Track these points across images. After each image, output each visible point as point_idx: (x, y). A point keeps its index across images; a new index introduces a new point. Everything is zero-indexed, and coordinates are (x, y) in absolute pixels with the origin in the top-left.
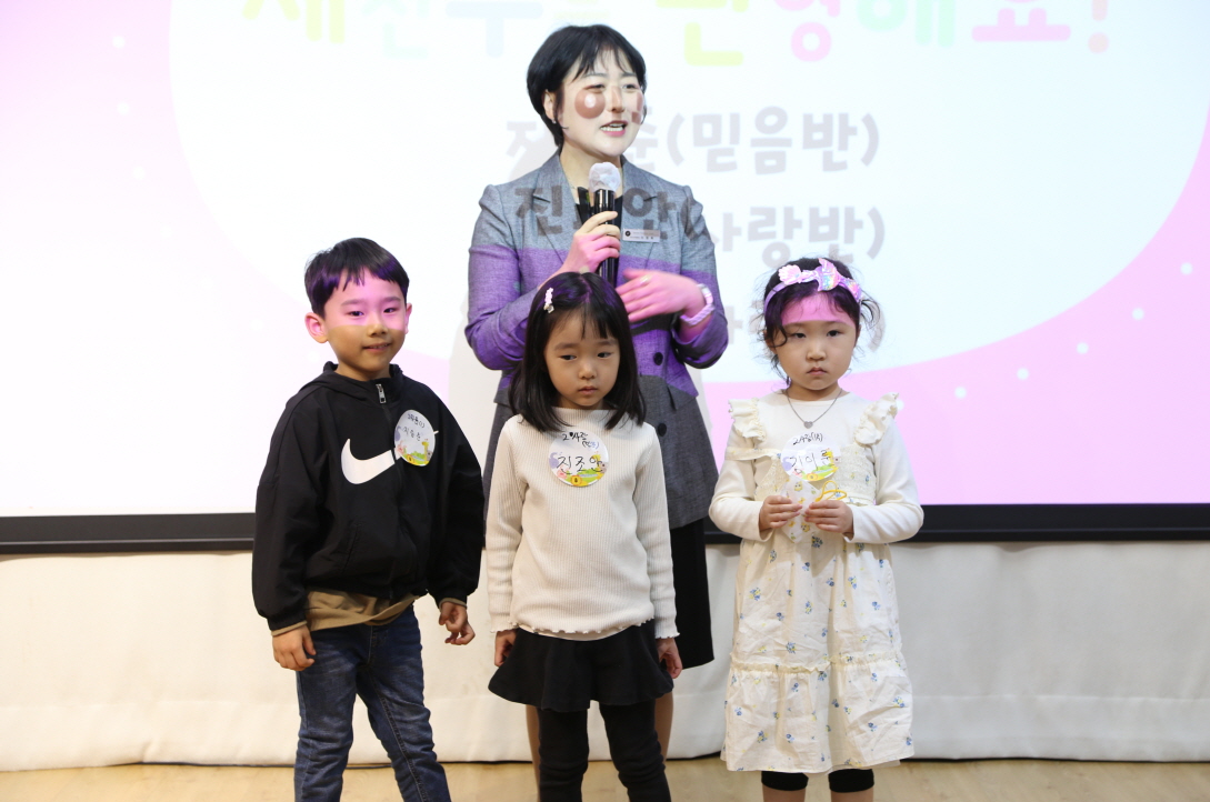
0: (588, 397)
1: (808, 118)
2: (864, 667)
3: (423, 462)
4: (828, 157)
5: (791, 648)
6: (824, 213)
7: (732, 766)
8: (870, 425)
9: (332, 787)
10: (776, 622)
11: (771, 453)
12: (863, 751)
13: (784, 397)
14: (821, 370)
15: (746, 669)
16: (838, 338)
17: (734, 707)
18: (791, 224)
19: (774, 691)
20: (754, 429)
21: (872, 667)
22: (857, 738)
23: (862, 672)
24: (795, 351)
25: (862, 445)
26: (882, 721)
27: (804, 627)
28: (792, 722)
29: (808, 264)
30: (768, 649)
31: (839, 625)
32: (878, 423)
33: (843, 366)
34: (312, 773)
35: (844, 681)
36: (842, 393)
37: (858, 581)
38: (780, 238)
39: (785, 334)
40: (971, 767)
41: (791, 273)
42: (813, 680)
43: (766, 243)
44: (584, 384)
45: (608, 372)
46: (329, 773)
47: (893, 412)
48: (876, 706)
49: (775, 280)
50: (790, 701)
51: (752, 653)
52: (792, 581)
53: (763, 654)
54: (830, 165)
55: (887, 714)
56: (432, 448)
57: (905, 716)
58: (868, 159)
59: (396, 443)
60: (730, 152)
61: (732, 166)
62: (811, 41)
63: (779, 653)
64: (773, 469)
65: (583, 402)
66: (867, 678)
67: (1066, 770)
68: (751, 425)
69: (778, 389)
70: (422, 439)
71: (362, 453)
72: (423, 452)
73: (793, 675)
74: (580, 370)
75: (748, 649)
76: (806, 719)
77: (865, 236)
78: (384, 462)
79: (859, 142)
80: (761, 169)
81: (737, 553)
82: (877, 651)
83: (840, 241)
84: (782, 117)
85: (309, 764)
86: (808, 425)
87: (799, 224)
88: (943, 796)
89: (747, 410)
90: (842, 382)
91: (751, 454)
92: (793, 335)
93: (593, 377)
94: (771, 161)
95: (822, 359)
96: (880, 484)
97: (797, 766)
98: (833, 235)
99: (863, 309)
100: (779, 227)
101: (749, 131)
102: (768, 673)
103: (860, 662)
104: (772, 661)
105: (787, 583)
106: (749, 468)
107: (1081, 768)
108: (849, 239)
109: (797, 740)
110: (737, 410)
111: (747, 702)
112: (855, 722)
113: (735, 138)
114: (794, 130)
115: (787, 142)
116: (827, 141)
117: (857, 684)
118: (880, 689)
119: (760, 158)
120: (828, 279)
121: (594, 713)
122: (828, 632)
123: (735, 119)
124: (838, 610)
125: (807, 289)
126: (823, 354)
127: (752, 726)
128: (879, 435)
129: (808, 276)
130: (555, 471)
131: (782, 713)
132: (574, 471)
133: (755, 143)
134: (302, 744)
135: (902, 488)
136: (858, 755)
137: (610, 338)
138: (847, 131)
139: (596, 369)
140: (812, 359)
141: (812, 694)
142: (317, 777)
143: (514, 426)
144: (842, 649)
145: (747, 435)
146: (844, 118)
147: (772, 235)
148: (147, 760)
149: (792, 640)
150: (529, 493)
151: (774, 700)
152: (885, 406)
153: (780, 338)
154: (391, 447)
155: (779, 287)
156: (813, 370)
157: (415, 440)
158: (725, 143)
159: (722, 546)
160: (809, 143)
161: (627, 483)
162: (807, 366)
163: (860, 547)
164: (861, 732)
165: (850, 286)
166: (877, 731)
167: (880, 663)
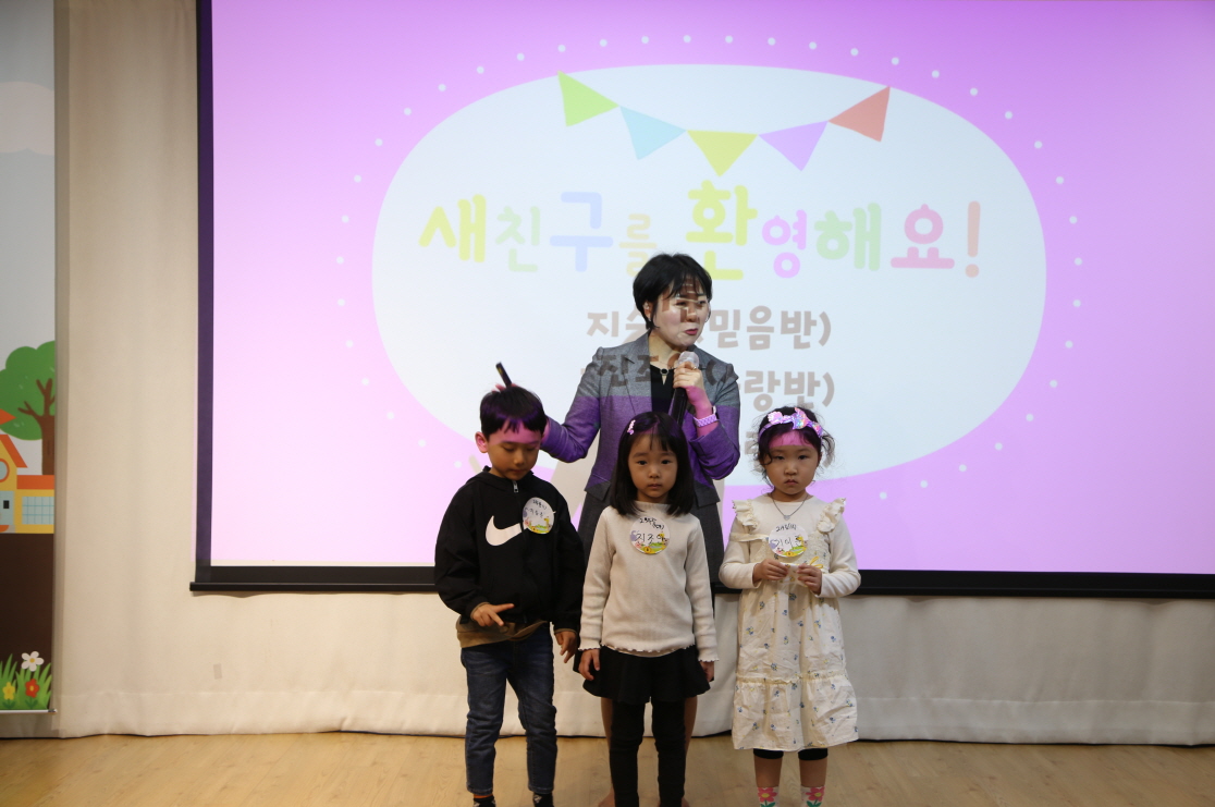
0: (654, 490)
1: (784, 314)
2: (826, 680)
3: (544, 531)
4: (797, 339)
5: (774, 667)
6: (795, 376)
7: (736, 747)
8: (828, 519)
9: (486, 752)
10: (764, 650)
11: (762, 537)
12: (827, 736)
13: (770, 499)
14: (794, 481)
15: (745, 681)
16: (806, 461)
17: (737, 707)
18: (773, 383)
19: (763, 696)
20: (750, 520)
21: (831, 679)
22: (822, 728)
23: (824, 684)
24: (778, 468)
25: (822, 532)
26: (839, 716)
27: (782, 653)
28: (775, 717)
29: (787, 411)
30: (759, 667)
31: (809, 652)
32: (832, 518)
33: (809, 479)
34: (473, 741)
35: (813, 691)
36: (808, 497)
37: (821, 623)
38: (765, 391)
39: (771, 457)
40: (888, 746)
41: (776, 417)
42: (788, 689)
43: (757, 394)
44: (651, 481)
45: (668, 474)
46: (485, 742)
47: (842, 510)
48: (835, 706)
49: (766, 421)
50: (774, 703)
51: (749, 671)
52: (775, 622)
53: (756, 671)
54: (798, 345)
55: (842, 711)
56: (551, 522)
57: (853, 712)
58: (823, 341)
59: (524, 519)
60: (733, 335)
61: (735, 344)
62: (787, 265)
63: (766, 671)
64: (763, 548)
65: (652, 493)
66: (828, 688)
67: (950, 749)
68: (748, 517)
69: (765, 492)
70: (544, 517)
71: (500, 525)
72: (545, 525)
73: (775, 686)
74: (650, 472)
75: (746, 668)
76: (783, 715)
77: (821, 391)
78: (515, 530)
79: (818, 331)
80: (754, 346)
81: (738, 599)
82: (834, 669)
83: (805, 393)
84: (768, 313)
85: (472, 735)
86: (786, 517)
87: (778, 383)
88: (870, 765)
89: (745, 507)
90: (809, 489)
91: (746, 537)
92: (776, 458)
93: (657, 477)
94: (760, 342)
95: (795, 474)
96: (832, 559)
97: (778, 746)
98: (800, 390)
99: (824, 441)
100: (765, 385)
101: (746, 321)
102: (759, 684)
103: (824, 677)
104: (761, 676)
105: (772, 623)
106: (746, 546)
107: (960, 747)
108: (811, 393)
109: (778, 729)
110: (739, 507)
111: (745, 703)
112: (822, 717)
113: (737, 326)
114: (775, 321)
115: (771, 329)
116: (797, 329)
117: (822, 691)
118: (837, 695)
119: (753, 340)
120: (801, 421)
121: (649, 708)
122: (799, 657)
123: (737, 313)
124: (807, 642)
125: (787, 427)
126: (795, 471)
127: (749, 719)
128: (833, 526)
129: (787, 419)
130: (634, 543)
131: (769, 709)
132: (646, 543)
133: (750, 329)
134: (469, 723)
135: (847, 561)
136: (823, 739)
137: (669, 451)
138: (810, 323)
139: (659, 472)
140: (788, 474)
141: (787, 698)
142: (476, 744)
143: (608, 513)
144: (810, 669)
145: (745, 524)
146: (808, 314)
147: (761, 389)
148: (344, 729)
149: (775, 662)
150: (615, 557)
151: (763, 702)
152: (837, 507)
153: (768, 460)
154: (521, 522)
155: (768, 426)
156: (788, 481)
157: (539, 517)
158: (730, 329)
159: (725, 595)
160: (785, 330)
161: (681, 553)
162: (784, 478)
163: (822, 600)
164: (826, 723)
165: (815, 426)
166: (836, 723)
167: (836, 677)
